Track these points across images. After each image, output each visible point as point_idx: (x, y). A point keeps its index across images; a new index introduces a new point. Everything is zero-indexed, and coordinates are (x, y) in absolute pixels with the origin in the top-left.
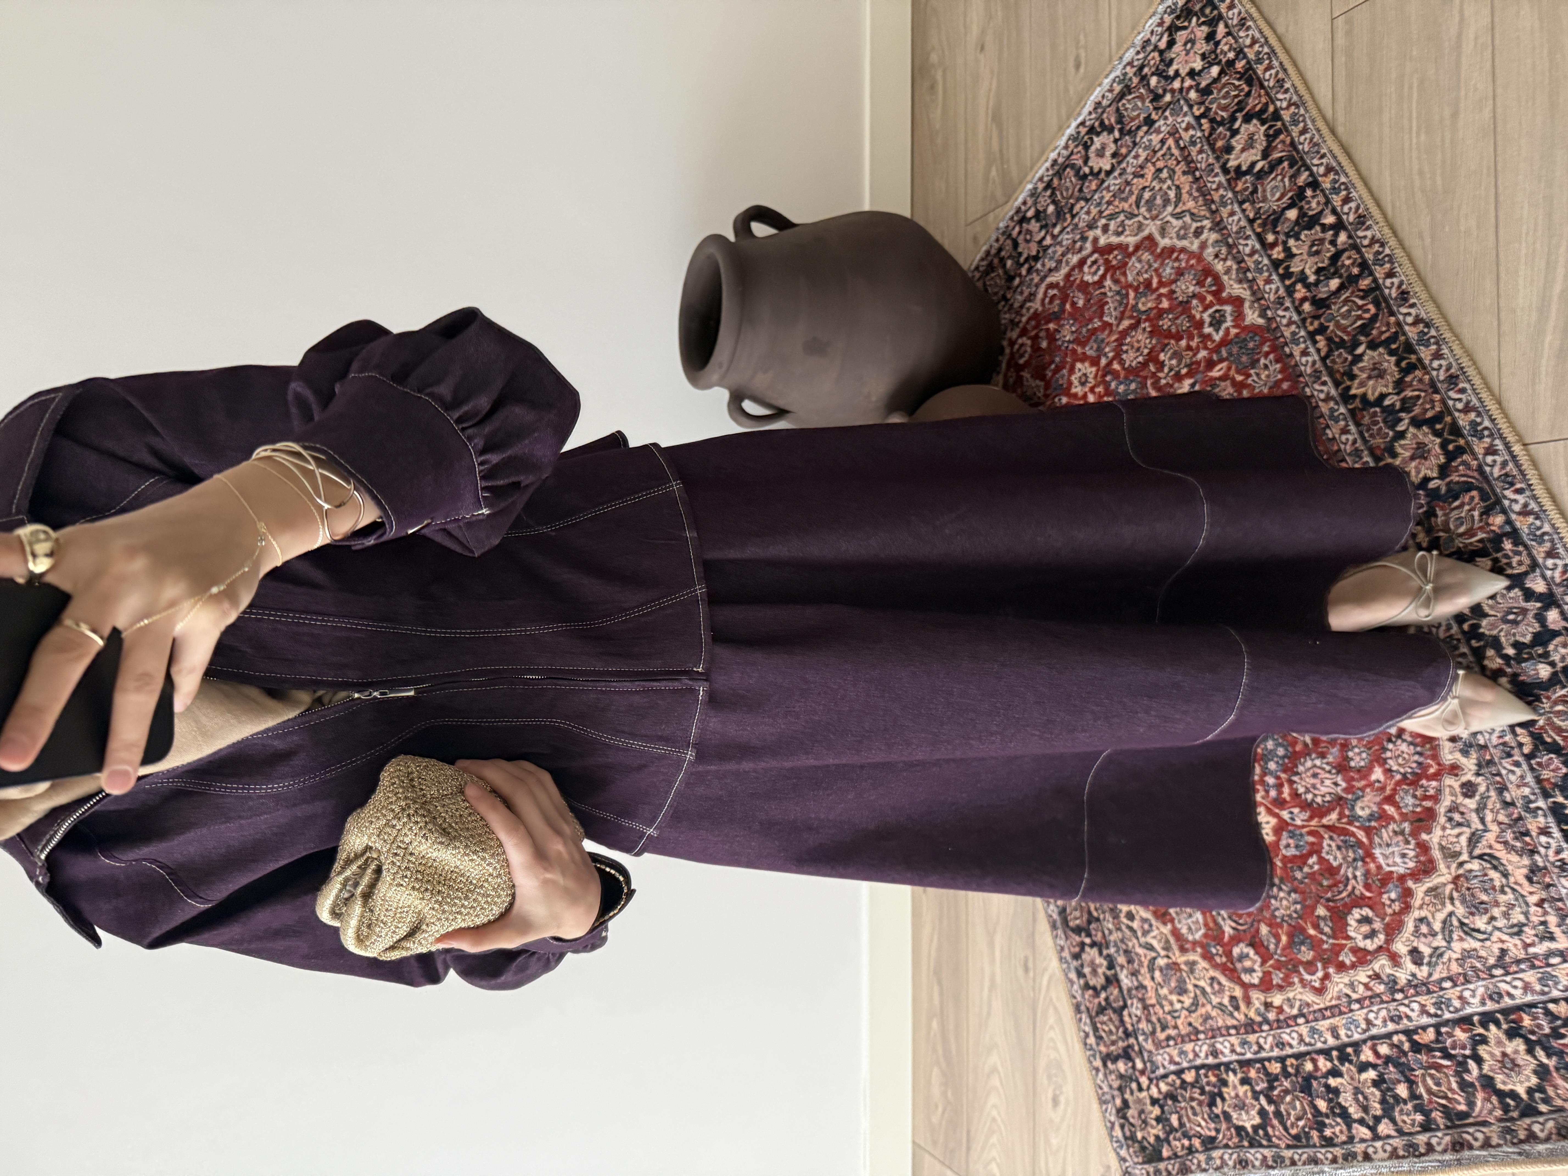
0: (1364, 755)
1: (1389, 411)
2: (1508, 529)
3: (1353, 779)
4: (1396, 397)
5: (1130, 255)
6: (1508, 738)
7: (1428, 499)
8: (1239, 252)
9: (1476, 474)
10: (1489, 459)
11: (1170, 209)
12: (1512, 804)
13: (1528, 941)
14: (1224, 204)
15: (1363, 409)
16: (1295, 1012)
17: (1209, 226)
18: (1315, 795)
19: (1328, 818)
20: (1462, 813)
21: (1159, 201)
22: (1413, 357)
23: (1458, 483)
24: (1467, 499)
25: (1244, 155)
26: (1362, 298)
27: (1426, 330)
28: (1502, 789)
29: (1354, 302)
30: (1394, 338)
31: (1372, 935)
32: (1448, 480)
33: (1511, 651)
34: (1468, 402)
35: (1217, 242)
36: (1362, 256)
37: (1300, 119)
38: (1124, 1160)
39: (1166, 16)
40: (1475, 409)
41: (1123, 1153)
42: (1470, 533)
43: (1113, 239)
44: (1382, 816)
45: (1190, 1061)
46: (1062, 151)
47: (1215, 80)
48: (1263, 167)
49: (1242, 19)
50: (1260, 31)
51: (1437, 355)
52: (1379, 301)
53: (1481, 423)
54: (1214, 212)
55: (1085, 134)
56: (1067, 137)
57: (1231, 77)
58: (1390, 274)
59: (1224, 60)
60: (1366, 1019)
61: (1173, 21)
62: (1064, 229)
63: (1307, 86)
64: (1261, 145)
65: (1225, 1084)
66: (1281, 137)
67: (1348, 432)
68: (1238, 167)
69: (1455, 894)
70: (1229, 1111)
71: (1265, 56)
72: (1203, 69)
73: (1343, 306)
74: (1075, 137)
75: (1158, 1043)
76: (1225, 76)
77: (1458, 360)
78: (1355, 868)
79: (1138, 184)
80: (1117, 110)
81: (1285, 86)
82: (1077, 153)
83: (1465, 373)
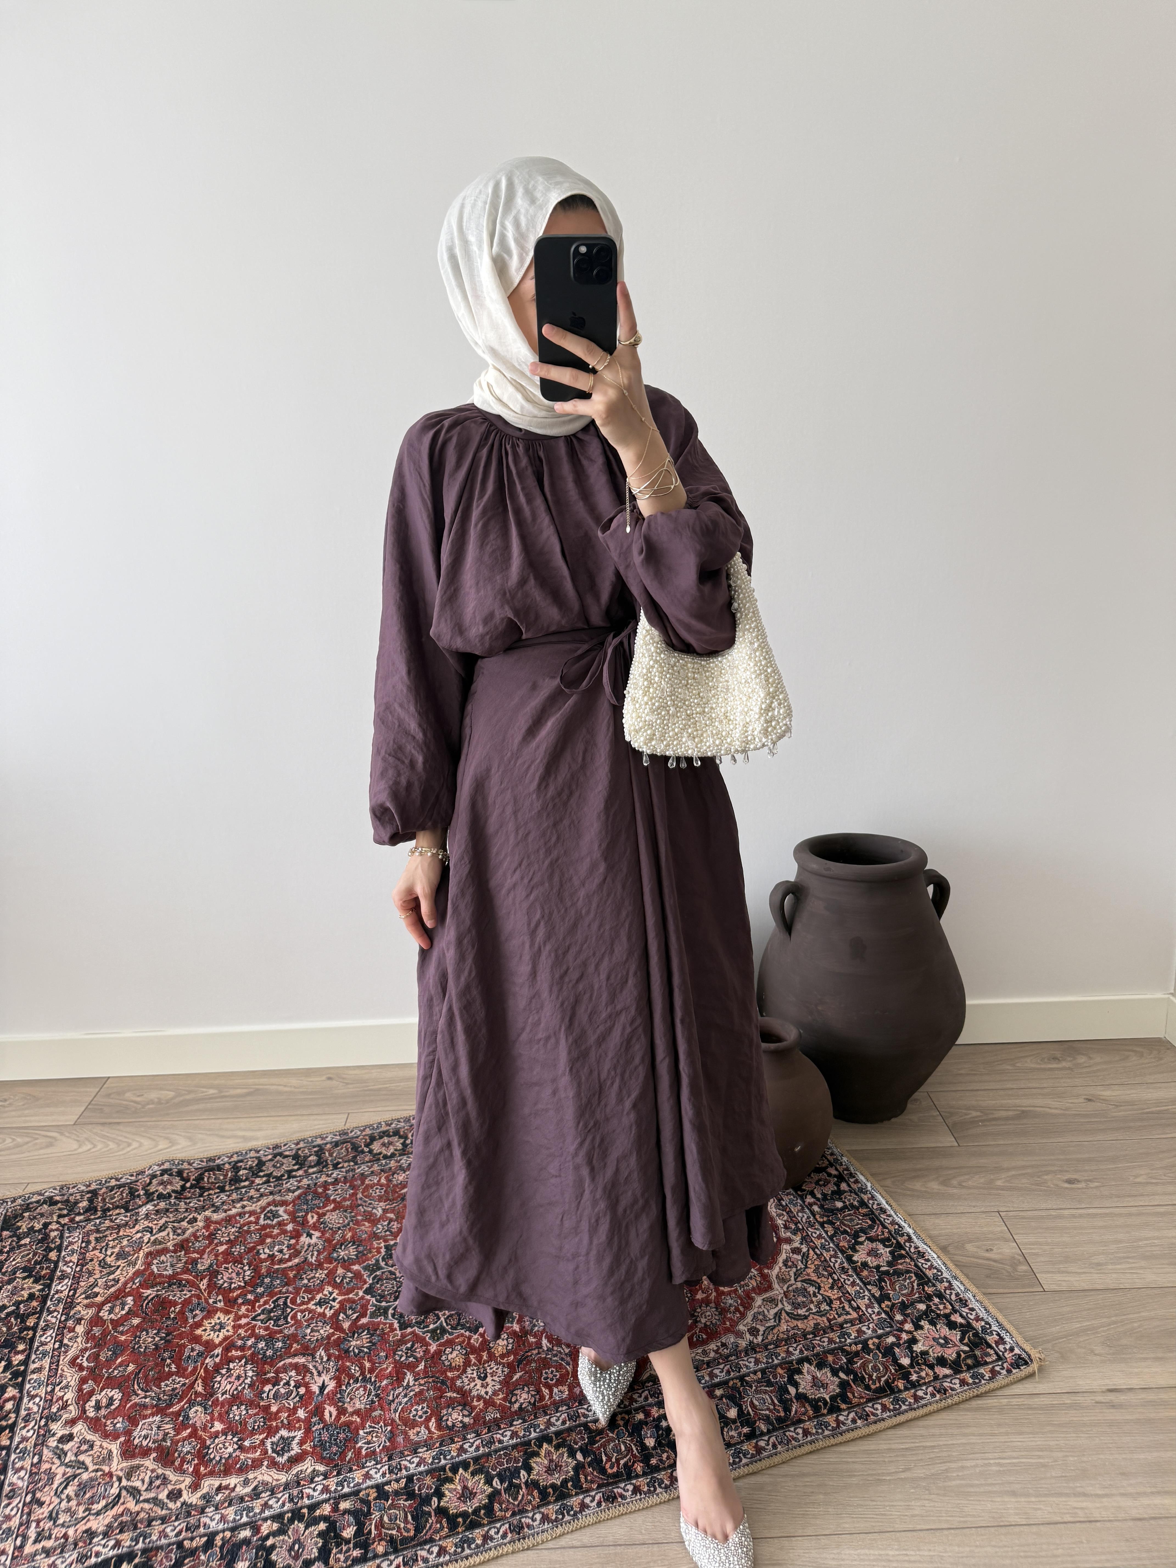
0: (237, 1418)
1: (516, 1473)
2: (370, 1555)
3: (222, 1406)
4: (523, 1481)
6: (202, 1530)
7: (424, 1495)
8: (719, 1364)
9: (427, 1537)
10: (435, 1550)
11: (788, 1308)
12: (149, 1525)
13: (41, 1524)
14: (769, 1356)
15: (526, 1453)
16: (66, 1341)
17: (755, 1341)
18: (223, 1376)
19: (201, 1384)
20: (158, 1487)
21: (801, 1299)
22: (552, 1499)
23: (427, 1521)
24: (409, 1526)
25: (810, 1378)
26: (625, 1465)
27: (572, 1513)
28: (164, 1520)
29: (625, 1457)
30: (577, 1485)
31: (98, 1407)
32: (433, 1514)
34: (492, 1539)
35: (737, 1346)
36: (665, 1469)
37: (820, 1431)
38: (14, 1201)
39: (983, 1323)
40: (483, 1544)
41: (19, 1201)
42: (380, 1525)
43: (783, 1256)
44: (184, 1426)
45: (64, 1257)
46: (891, 1219)
47: (895, 1361)
48: (789, 1393)
49: (945, 1390)
50: (926, 1405)
51: (545, 1518)
52: (617, 1478)
53: (469, 1547)
54: (766, 1347)
55: (898, 1241)
56: (903, 1224)
57: (892, 1374)
58: (636, 1490)
59: (912, 1370)
60: (36, 1396)
61: (975, 1329)
62: (814, 1215)
63: (852, 1440)
64: (812, 1393)
65: (36, 1281)
66: (811, 1412)
67: (512, 1438)
68: (800, 1372)
69: (99, 1473)
70: (15, 1283)
71: (897, 1406)
72: (912, 1351)
73: (626, 1447)
74: (899, 1231)
75: (88, 1234)
76: (895, 1370)
77: (533, 1536)
78: (152, 1398)
79: (826, 1283)
80: (908, 1272)
81: (859, 1422)
82: (883, 1233)
83: (519, 1540)
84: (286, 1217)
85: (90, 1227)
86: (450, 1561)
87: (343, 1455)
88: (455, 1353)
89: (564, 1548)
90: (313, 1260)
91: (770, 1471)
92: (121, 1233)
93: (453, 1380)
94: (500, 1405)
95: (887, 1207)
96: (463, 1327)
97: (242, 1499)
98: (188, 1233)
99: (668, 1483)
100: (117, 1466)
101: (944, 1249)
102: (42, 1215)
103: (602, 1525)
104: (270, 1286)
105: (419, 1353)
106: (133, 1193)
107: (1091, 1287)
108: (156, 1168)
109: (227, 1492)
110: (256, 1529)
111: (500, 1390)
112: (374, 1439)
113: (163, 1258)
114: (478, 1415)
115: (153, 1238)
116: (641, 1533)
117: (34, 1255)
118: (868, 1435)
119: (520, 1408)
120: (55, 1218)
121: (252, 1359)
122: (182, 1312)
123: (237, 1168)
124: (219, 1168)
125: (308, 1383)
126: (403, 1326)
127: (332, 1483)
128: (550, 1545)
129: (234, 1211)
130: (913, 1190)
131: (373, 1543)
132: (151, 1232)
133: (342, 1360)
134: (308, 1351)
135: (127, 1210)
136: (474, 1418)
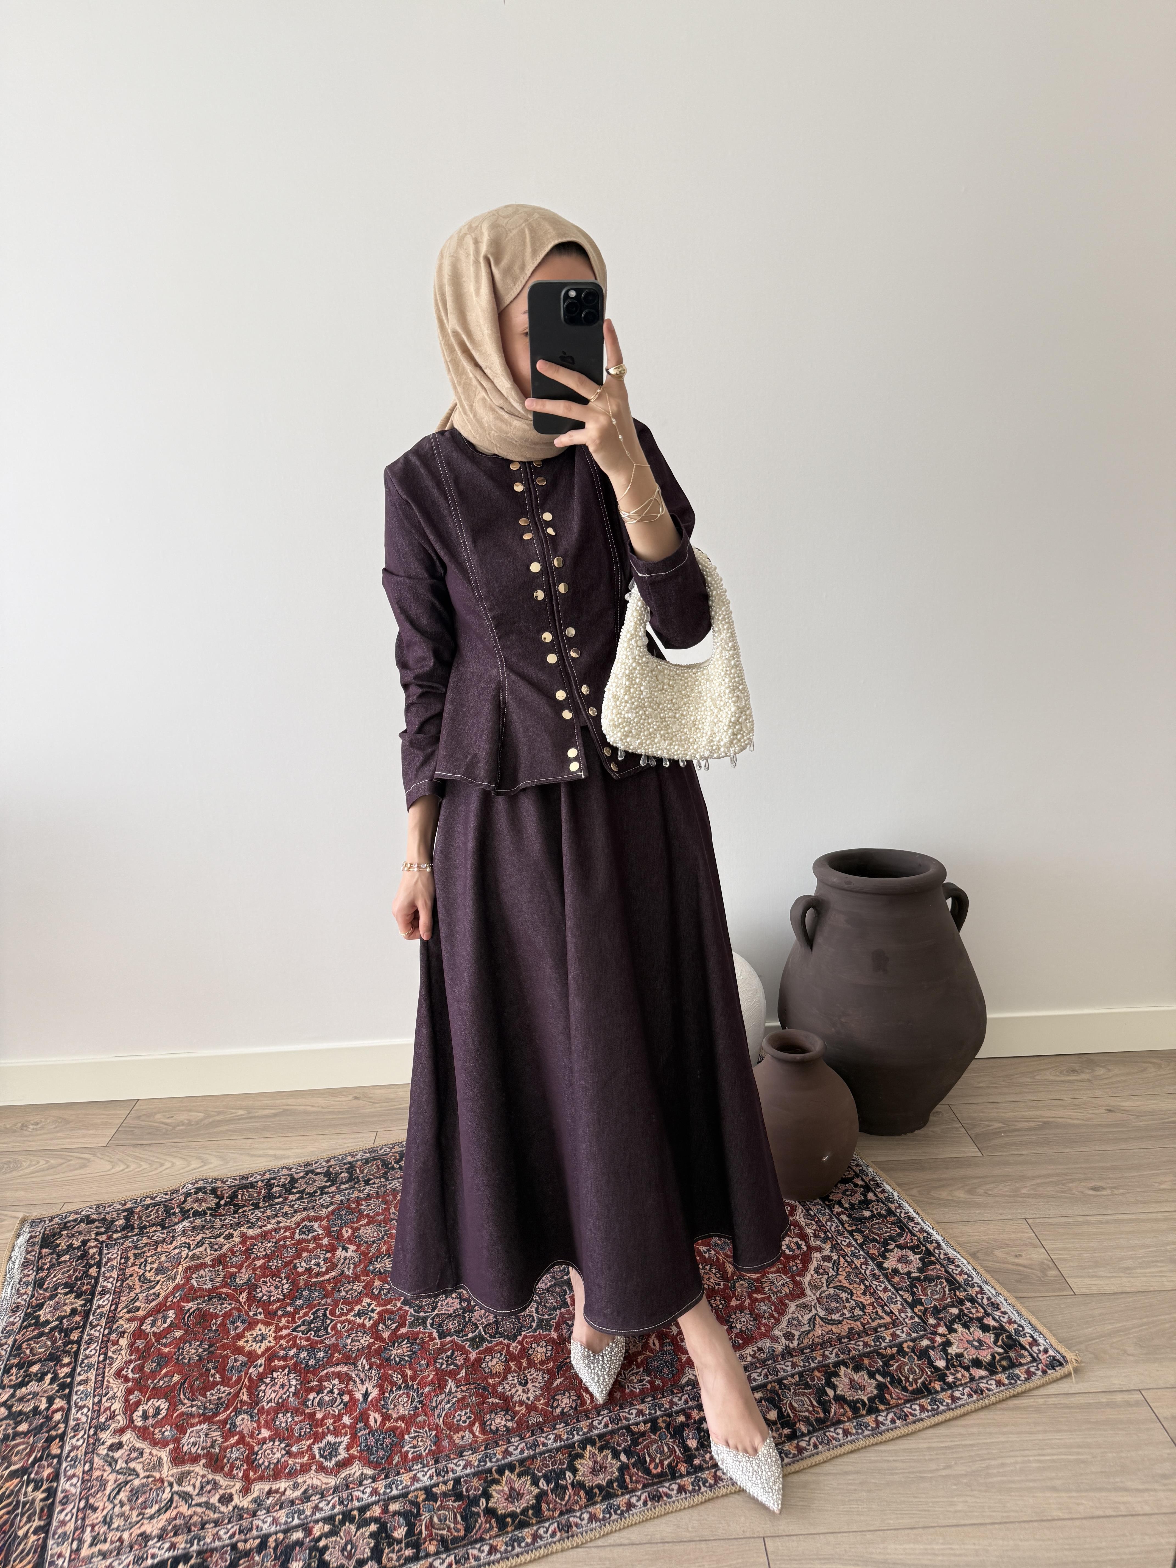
0: (283, 1425)
1: (561, 1474)
2: (422, 1554)
3: (268, 1413)
4: (569, 1481)
5: (792, 1278)
6: (254, 1532)
7: (472, 1496)
8: (756, 1368)
9: (478, 1536)
10: (486, 1548)
11: (822, 1313)
12: (203, 1528)
13: (96, 1528)
14: (807, 1359)
15: (570, 1455)
16: (110, 1354)
17: (791, 1345)
18: (267, 1385)
19: (245, 1393)
20: (209, 1492)
21: (834, 1305)
22: (599, 1499)
23: (476, 1521)
24: (459, 1526)
25: (847, 1380)
26: (669, 1465)
27: (619, 1512)
28: (217, 1523)
29: (669, 1458)
30: (623, 1485)
31: (145, 1417)
32: (482, 1514)
33: (322, 1544)
34: (541, 1538)
35: (773, 1351)
36: (708, 1468)
37: (860, 1431)
38: (51, 1220)
39: (1016, 1326)
40: (533, 1543)
41: (57, 1220)
42: (430, 1525)
43: (814, 1264)
44: (231, 1433)
45: (104, 1273)
46: (919, 1227)
47: (931, 1364)
48: (827, 1395)
49: (982, 1391)
50: (963, 1405)
51: (593, 1518)
52: (661, 1478)
53: (519, 1546)
54: (802, 1351)
55: (927, 1248)
56: (931, 1231)
57: (929, 1376)
58: (681, 1489)
59: (948, 1372)
60: (84, 1406)
61: (1007, 1331)
62: (843, 1225)
63: (892, 1440)
64: (850, 1395)
65: (78, 1297)
66: (850, 1413)
67: (555, 1441)
68: (837, 1375)
69: (151, 1479)
70: (57, 1299)
71: (935, 1407)
72: (947, 1354)
73: (669, 1448)
74: (928, 1239)
75: (126, 1250)
76: (931, 1372)
77: (582, 1534)
78: (199, 1408)
79: (859, 1289)
80: (939, 1278)
81: (898, 1422)
82: (912, 1240)
83: (568, 1538)
84: (321, 1232)
85: (128, 1244)
86: (502, 1559)
87: (389, 1459)
88: (495, 1361)
89: (613, 1546)
90: (350, 1273)
91: (812, 1470)
92: (159, 1250)
93: (494, 1386)
94: (542, 1409)
95: (915, 1215)
96: (501, 1336)
97: (292, 1503)
98: (225, 1248)
99: (712, 1482)
100: (168, 1472)
101: (974, 1255)
102: (80, 1233)
103: (649, 1524)
104: (309, 1298)
105: (460, 1361)
106: (168, 1211)
107: (1120, 1290)
108: (190, 1186)
109: (278, 1496)
110: (308, 1531)
111: (542, 1395)
112: (420, 1443)
113: (202, 1272)
114: (520, 1419)
115: (190, 1254)
116: (688, 1531)
117: (75, 1271)
118: (908, 1434)
119: (562, 1412)
120: (93, 1236)
121: (295, 1368)
122: (224, 1324)
123: (270, 1185)
124: (252, 1185)
125: (352, 1391)
126: (442, 1335)
127: (381, 1486)
128: (600, 1542)
129: (269, 1227)
130: (939, 1199)
131: (424, 1543)
132: (189, 1248)
133: (384, 1368)
134: (349, 1359)
135: (164, 1228)
136: (517, 1422)
